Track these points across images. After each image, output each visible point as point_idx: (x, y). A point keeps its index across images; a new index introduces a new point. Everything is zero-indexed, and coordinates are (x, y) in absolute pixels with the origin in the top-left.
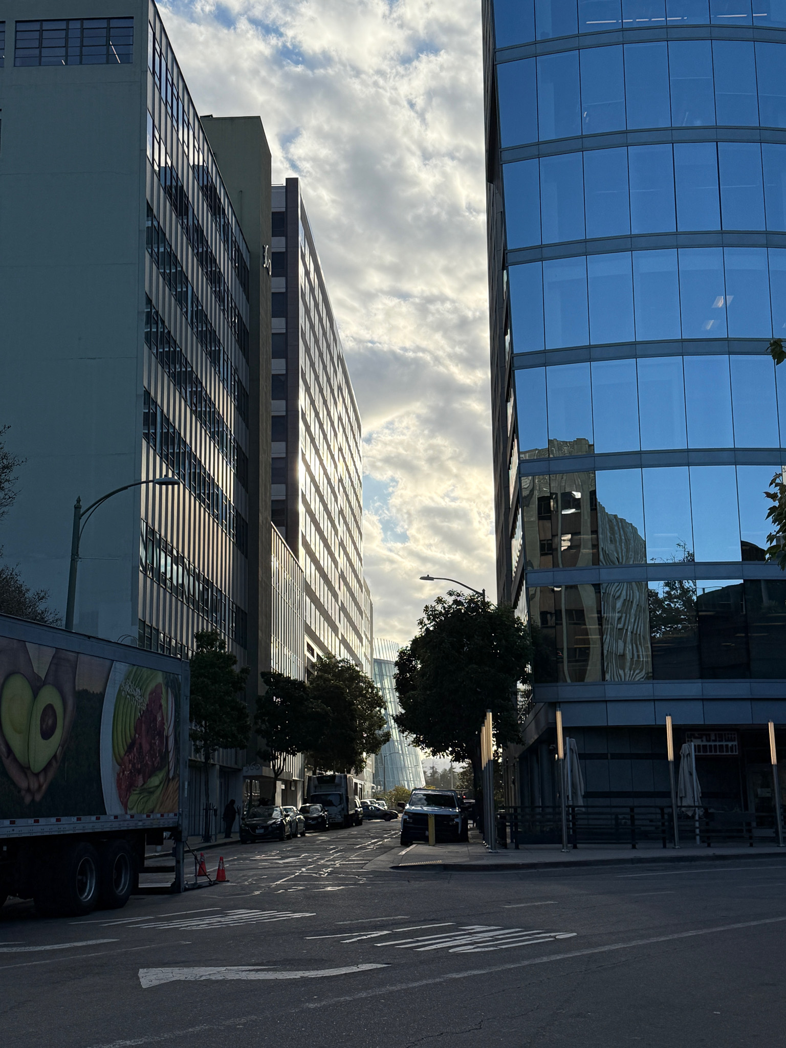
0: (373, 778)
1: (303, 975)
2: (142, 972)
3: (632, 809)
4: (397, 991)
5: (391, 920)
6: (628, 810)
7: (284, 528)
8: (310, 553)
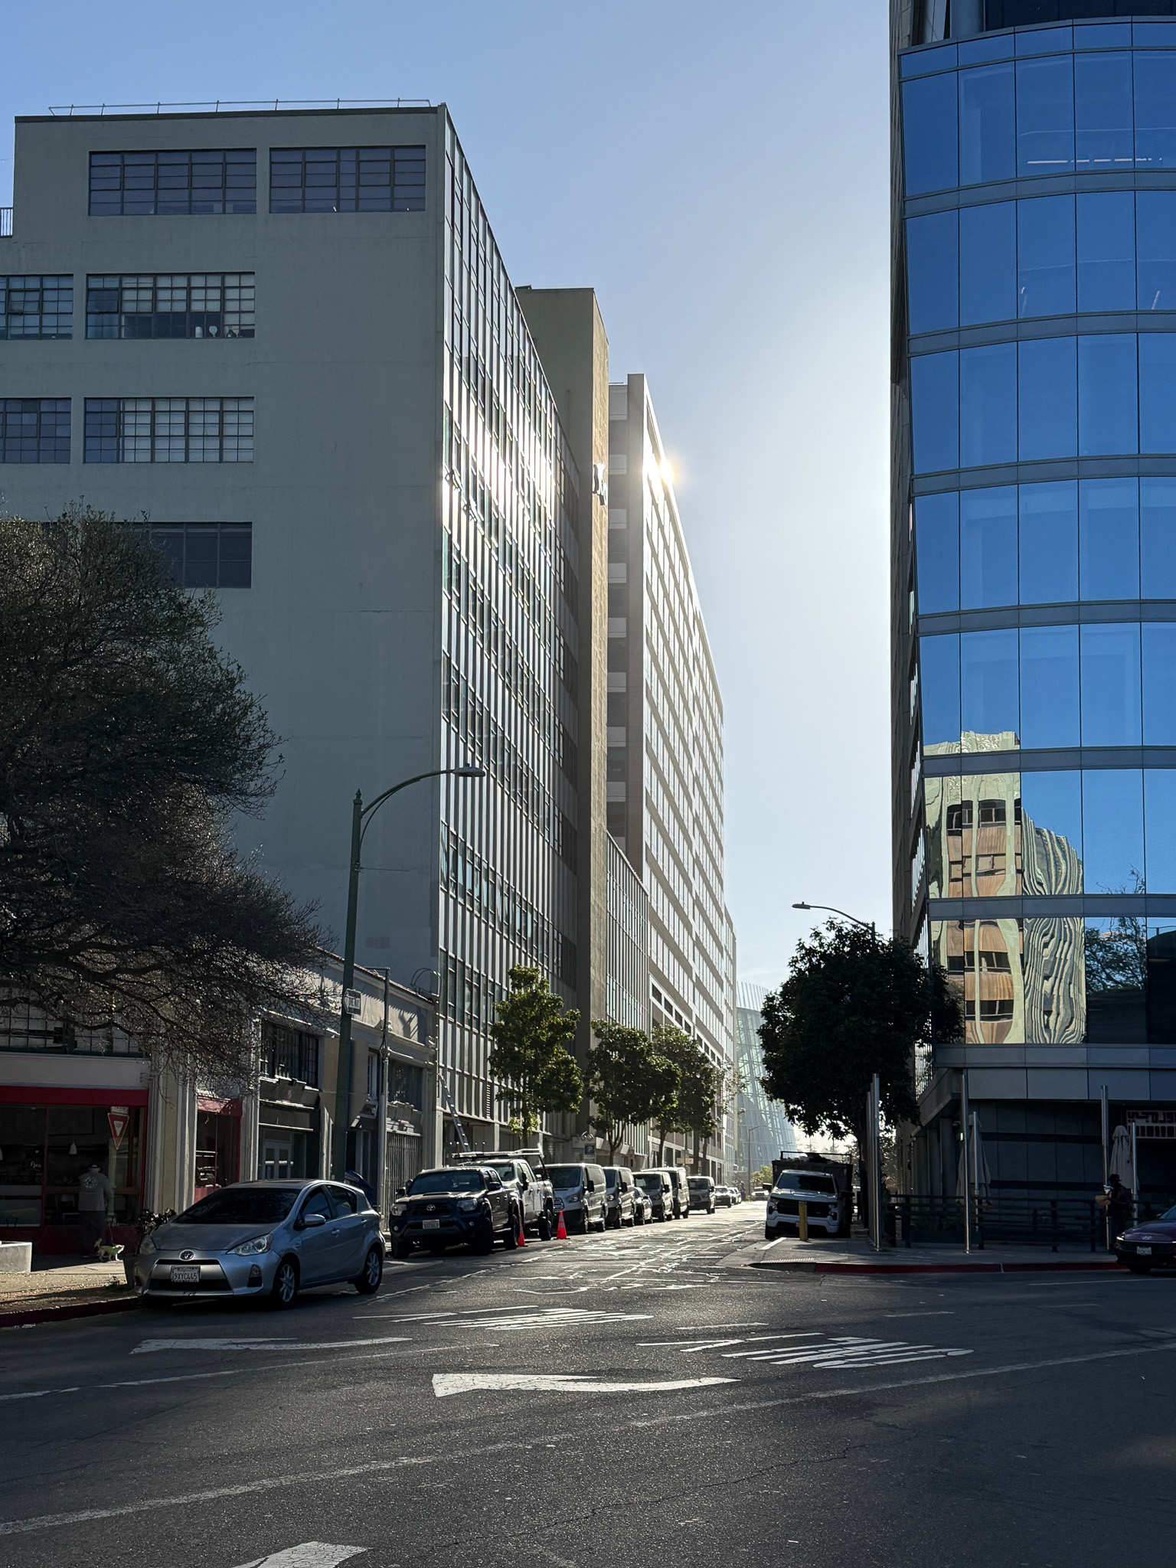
0: (736, 1157)
1: (632, 1388)
2: (436, 1378)
3: (1054, 1203)
4: (746, 1410)
5: (745, 1327)
6: (1049, 1204)
7: (623, 839)
8: (657, 871)
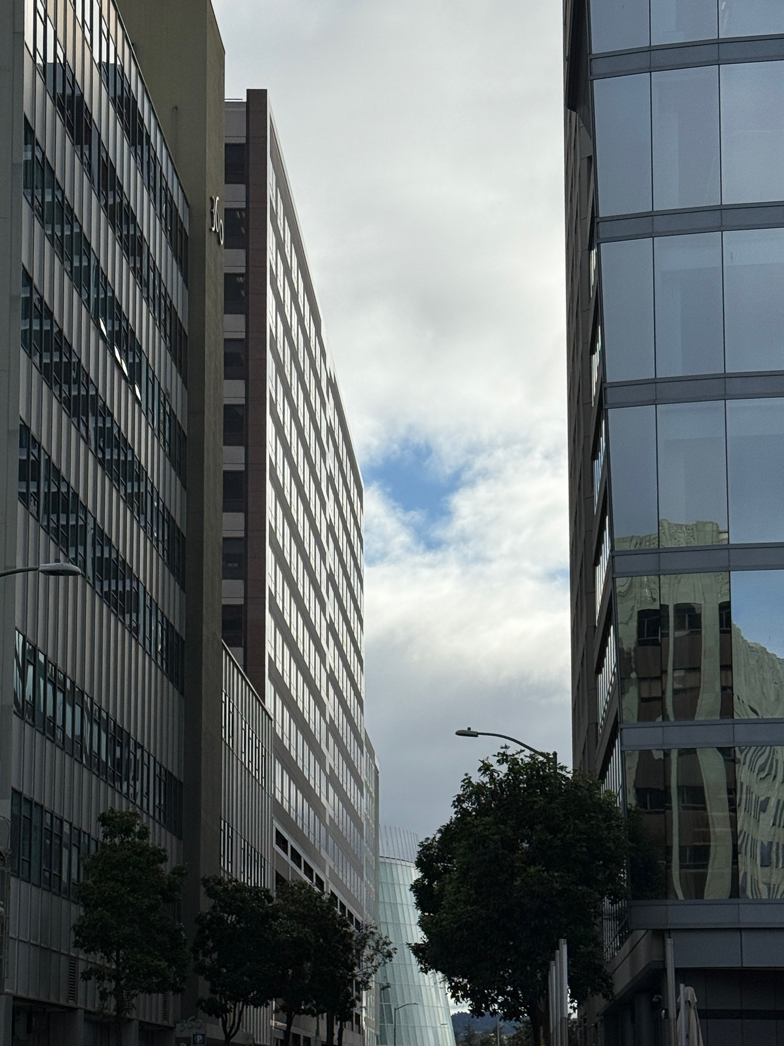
7: (240, 650)
8: (282, 691)
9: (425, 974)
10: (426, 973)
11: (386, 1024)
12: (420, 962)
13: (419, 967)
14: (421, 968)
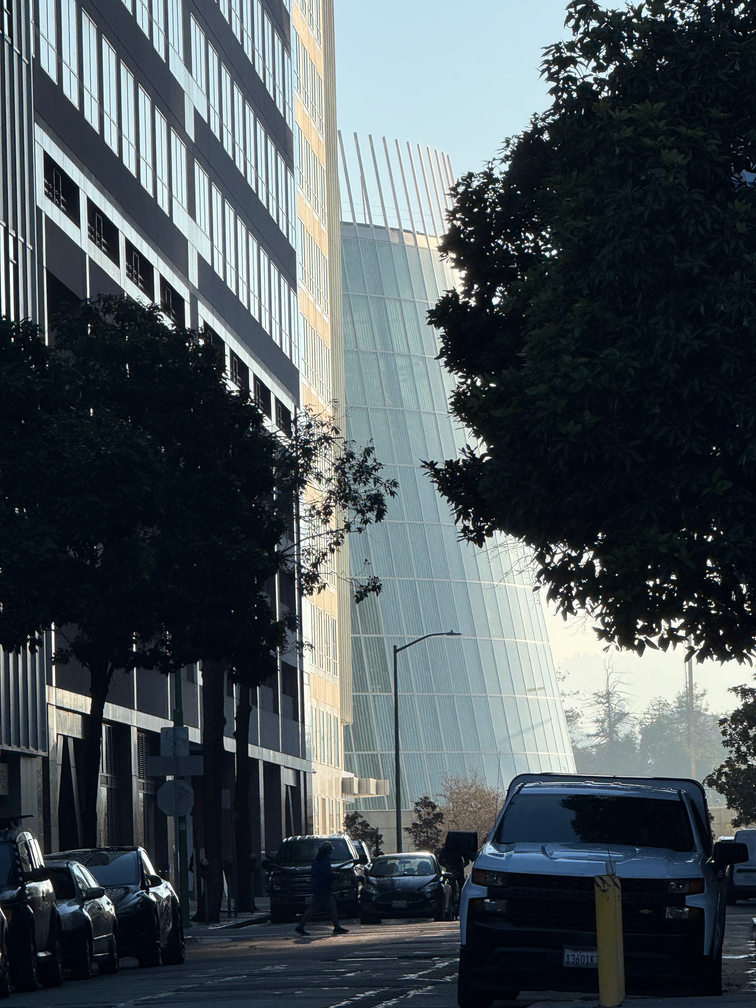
0: (347, 747)
9: (476, 546)
10: (480, 541)
11: (370, 694)
12: (463, 514)
13: (460, 525)
14: (465, 529)
